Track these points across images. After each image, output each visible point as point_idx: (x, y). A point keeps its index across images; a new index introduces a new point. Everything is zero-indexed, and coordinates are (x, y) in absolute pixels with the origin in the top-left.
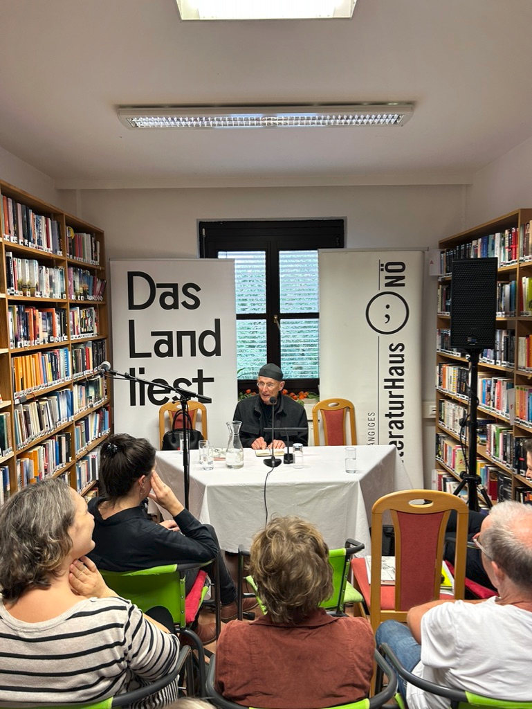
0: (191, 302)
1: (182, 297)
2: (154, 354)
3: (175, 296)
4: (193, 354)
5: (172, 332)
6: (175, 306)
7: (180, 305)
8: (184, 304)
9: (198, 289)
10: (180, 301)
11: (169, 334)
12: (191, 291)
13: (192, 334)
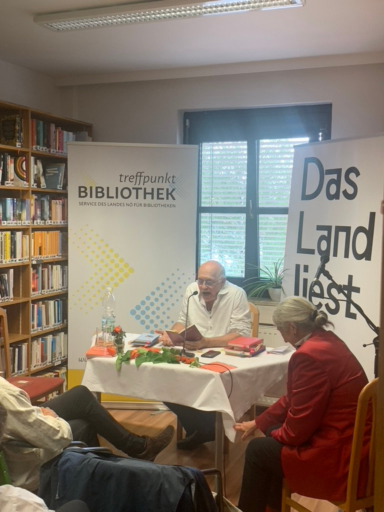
0: (351, 191)
1: (344, 186)
2: (316, 251)
3: (338, 183)
4: (347, 256)
5: (331, 227)
6: (336, 196)
7: (341, 194)
8: (345, 192)
9: (358, 174)
10: (342, 190)
11: (329, 228)
12: (352, 176)
13: (347, 229)
